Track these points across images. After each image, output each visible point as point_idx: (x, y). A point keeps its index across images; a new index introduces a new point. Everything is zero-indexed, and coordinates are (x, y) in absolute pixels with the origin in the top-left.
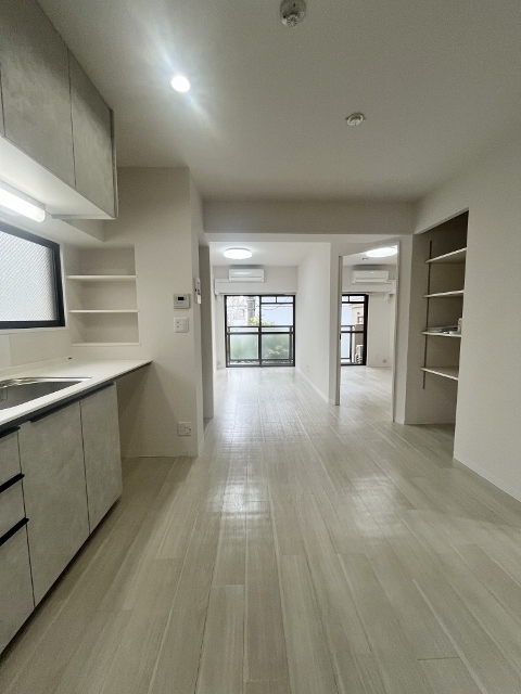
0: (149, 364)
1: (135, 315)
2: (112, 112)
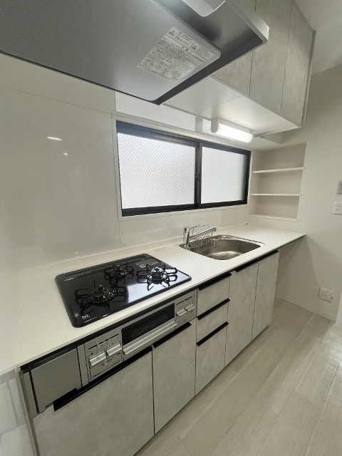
0: (302, 237)
1: (298, 197)
2: (314, 33)
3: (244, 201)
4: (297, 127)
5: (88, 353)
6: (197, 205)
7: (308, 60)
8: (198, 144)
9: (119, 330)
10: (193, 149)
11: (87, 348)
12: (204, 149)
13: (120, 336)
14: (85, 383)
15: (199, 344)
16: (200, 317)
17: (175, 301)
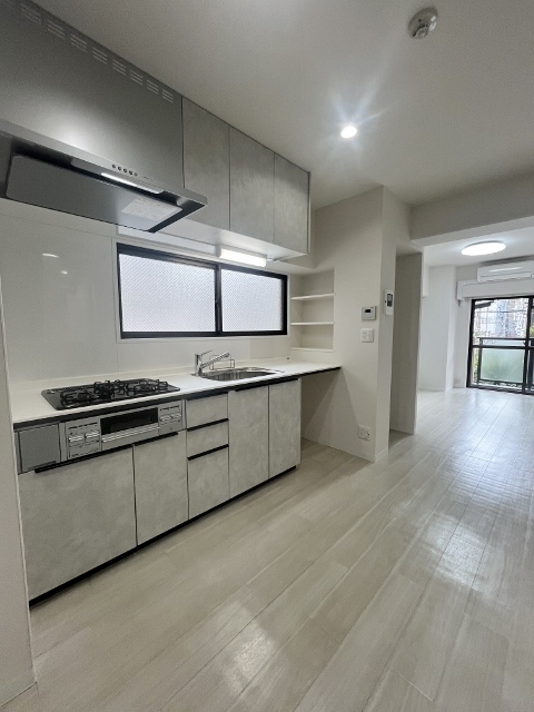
0: (338, 368)
1: (332, 325)
2: (309, 173)
3: (284, 332)
4: (301, 254)
5: (68, 432)
6: (219, 333)
7: (306, 197)
8: (217, 267)
9: (98, 419)
10: (212, 272)
11: (67, 427)
12: (224, 272)
13: (99, 426)
14: (64, 459)
15: (191, 458)
16: (189, 430)
17: (160, 406)
